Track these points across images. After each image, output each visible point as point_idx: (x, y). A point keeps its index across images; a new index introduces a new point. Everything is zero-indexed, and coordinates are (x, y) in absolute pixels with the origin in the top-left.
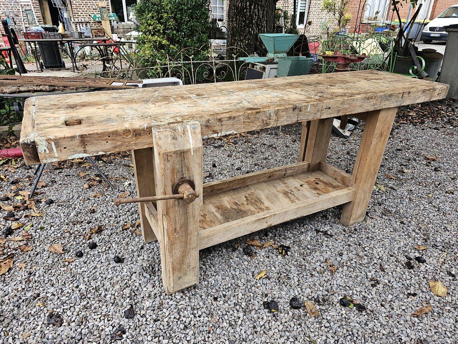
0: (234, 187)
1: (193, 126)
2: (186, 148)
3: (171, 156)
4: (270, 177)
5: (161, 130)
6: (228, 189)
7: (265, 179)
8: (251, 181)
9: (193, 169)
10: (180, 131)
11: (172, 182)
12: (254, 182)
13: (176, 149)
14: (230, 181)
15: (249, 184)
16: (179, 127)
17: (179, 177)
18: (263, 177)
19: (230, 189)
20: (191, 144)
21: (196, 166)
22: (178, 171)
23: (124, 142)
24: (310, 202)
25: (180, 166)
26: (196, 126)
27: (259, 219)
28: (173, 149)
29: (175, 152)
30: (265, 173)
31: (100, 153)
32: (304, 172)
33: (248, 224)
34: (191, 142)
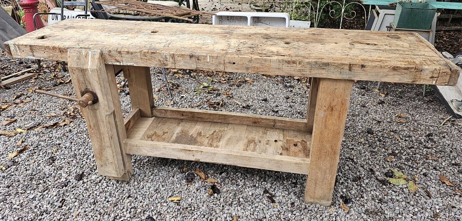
0: (215, 121)
1: (93, 53)
2: (85, 67)
3: (75, 70)
4: (255, 123)
5: (72, 51)
6: (209, 120)
7: (248, 123)
8: (233, 120)
9: (93, 84)
10: (83, 54)
11: (80, 89)
12: (237, 122)
13: (78, 67)
14: (210, 114)
15: (231, 122)
16: (84, 52)
17: (85, 87)
18: (247, 121)
19: (210, 121)
20: (89, 65)
21: (96, 82)
22: (83, 83)
23: (54, 54)
24: (246, 155)
25: (84, 80)
26: (96, 53)
27: (184, 150)
28: (75, 66)
29: (77, 68)
30: (248, 117)
31: (42, 59)
32: (299, 131)
33: (173, 149)
34: (89, 63)
